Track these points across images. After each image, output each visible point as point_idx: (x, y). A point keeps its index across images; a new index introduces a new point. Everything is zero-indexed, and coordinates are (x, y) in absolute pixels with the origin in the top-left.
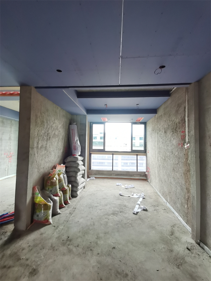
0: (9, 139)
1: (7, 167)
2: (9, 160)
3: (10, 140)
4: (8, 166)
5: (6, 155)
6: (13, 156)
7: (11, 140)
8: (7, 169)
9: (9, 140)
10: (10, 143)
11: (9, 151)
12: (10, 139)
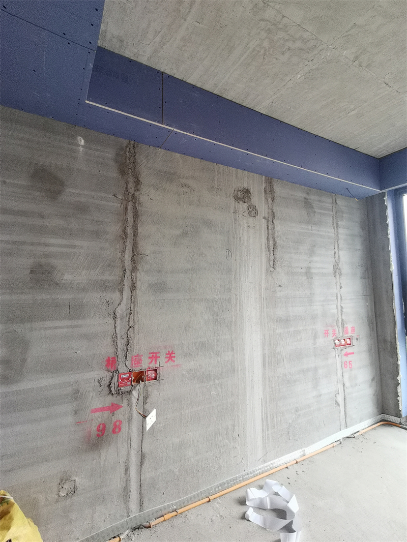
0: (335, 272)
1: (341, 387)
2: (345, 359)
3: (338, 276)
4: (344, 386)
5: (331, 337)
6: (354, 342)
7: (340, 274)
8: (340, 399)
9: (335, 276)
10: (338, 287)
11: (340, 320)
12: (337, 270)
